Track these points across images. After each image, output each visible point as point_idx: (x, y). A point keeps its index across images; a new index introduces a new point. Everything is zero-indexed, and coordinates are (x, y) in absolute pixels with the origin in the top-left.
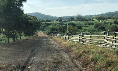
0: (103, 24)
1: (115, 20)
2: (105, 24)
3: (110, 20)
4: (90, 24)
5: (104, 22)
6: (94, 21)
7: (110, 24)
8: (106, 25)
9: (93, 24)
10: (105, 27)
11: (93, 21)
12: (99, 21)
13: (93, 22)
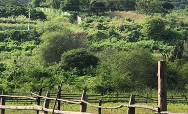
0: (91, 38)
1: (158, 16)
2: (101, 36)
3: (130, 13)
4: (19, 37)
5: (100, 27)
6: (42, 17)
7: (131, 40)
8: (107, 42)
9: (36, 37)
10: (98, 55)
11: (38, 21)
12: (73, 20)
13: (39, 25)
